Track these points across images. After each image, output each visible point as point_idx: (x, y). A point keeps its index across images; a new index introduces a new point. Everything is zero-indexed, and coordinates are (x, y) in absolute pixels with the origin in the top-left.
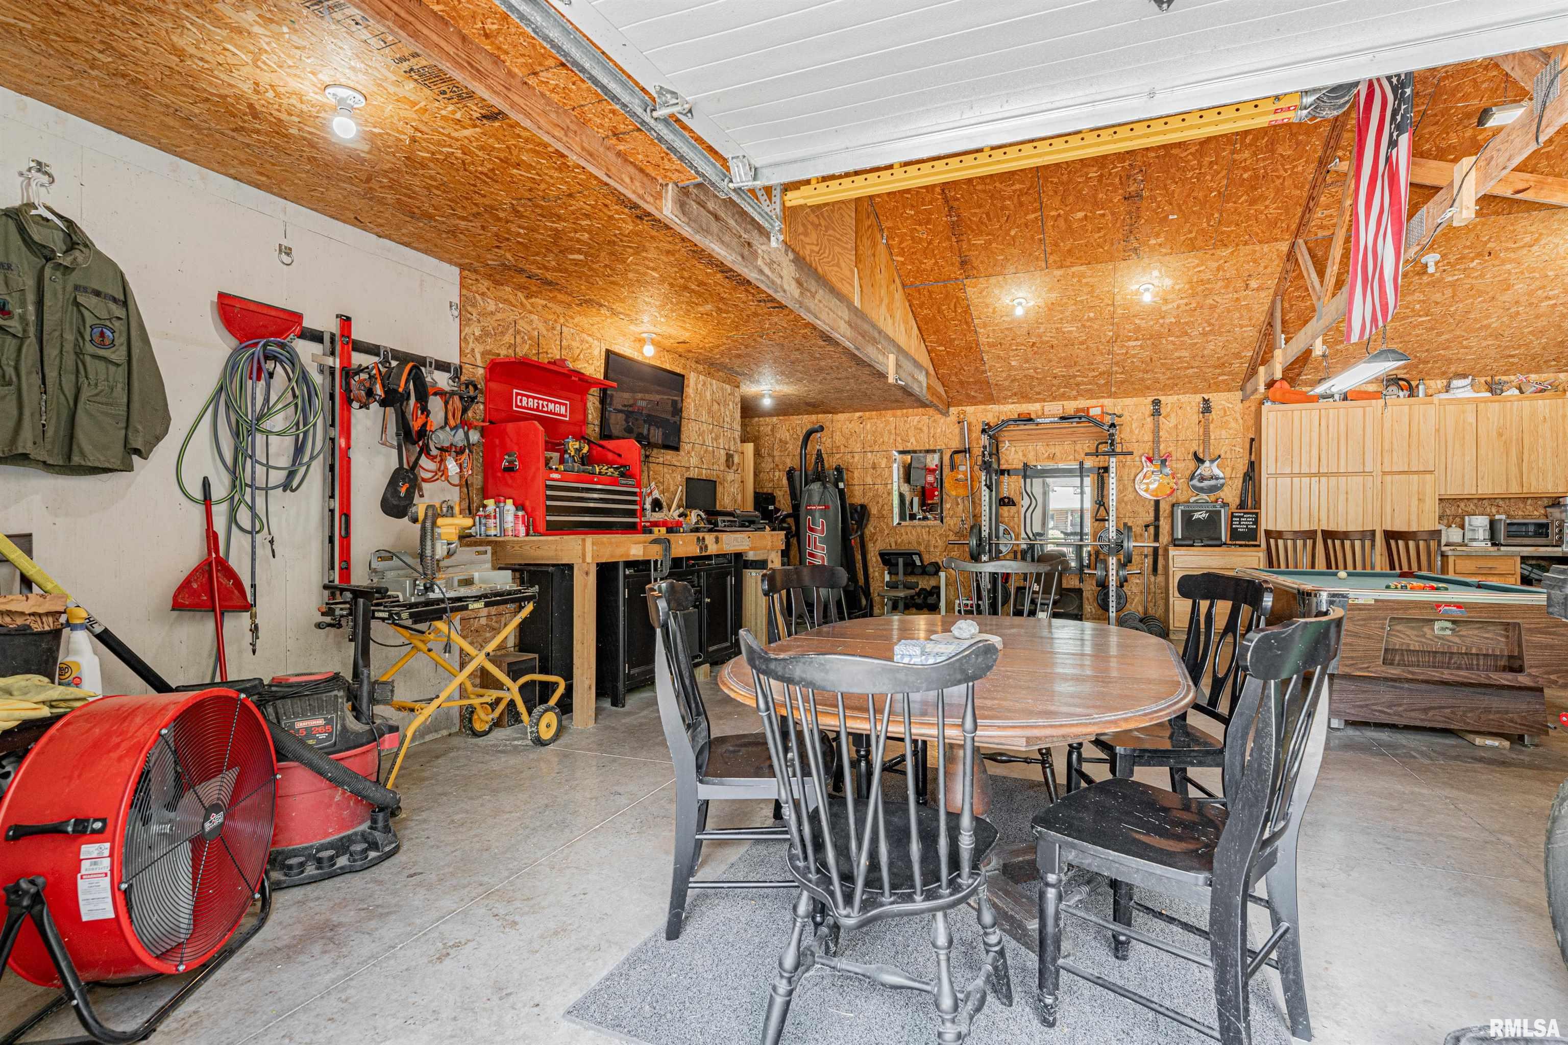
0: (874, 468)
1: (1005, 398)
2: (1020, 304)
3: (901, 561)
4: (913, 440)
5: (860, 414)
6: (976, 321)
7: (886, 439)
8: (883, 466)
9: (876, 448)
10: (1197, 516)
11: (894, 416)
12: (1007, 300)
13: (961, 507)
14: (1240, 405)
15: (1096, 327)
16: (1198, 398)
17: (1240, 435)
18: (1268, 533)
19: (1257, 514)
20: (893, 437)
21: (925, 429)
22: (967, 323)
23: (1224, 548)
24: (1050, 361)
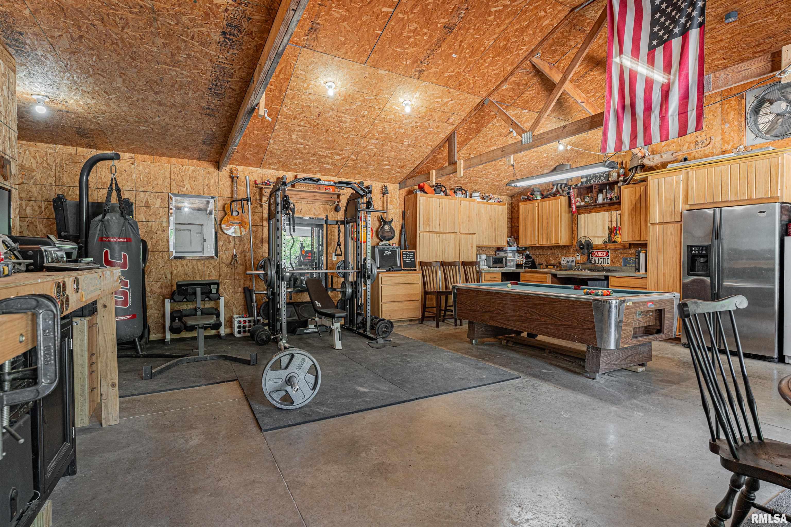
0: (147, 207)
1: (270, 164)
2: (330, 87)
3: (199, 290)
4: (188, 186)
5: (132, 155)
6: (289, 92)
7: (160, 182)
8: (158, 205)
9: (150, 189)
10: (386, 253)
11: (168, 163)
12: (322, 81)
13: (232, 244)
14: (398, 192)
15: (362, 123)
16: (381, 184)
17: (398, 209)
18: (421, 264)
19: (414, 252)
20: (168, 180)
21: (199, 178)
22: (281, 90)
23: (402, 272)
24: (319, 141)
